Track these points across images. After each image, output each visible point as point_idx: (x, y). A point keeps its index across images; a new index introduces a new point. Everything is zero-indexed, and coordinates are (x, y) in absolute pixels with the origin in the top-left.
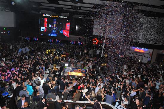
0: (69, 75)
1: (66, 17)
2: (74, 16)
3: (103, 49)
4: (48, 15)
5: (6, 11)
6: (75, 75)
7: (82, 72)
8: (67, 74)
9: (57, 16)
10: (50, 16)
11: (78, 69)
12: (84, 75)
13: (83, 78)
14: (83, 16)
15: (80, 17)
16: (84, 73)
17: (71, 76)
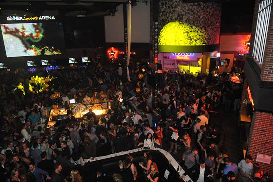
1: (53, 18)
3: (128, 64)
9: (36, 18)
10: (21, 19)
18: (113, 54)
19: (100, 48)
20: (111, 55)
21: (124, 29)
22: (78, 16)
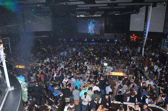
0: (110, 75)
2: (109, 14)
3: (144, 46)
4: (82, 16)
5: (45, 17)
6: (116, 75)
7: (124, 72)
8: (108, 74)
9: (91, 16)
10: (83, 16)
11: (119, 69)
12: (126, 75)
13: (125, 78)
14: (119, 12)
15: (116, 13)
16: (126, 73)
17: (112, 76)
18: (134, 39)
19: (125, 34)
20: (132, 39)
21: (145, 22)
22: (115, 14)
